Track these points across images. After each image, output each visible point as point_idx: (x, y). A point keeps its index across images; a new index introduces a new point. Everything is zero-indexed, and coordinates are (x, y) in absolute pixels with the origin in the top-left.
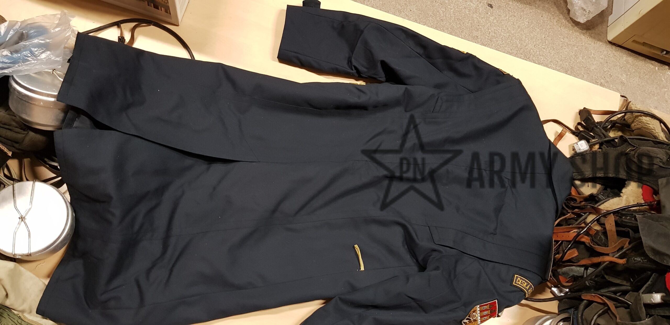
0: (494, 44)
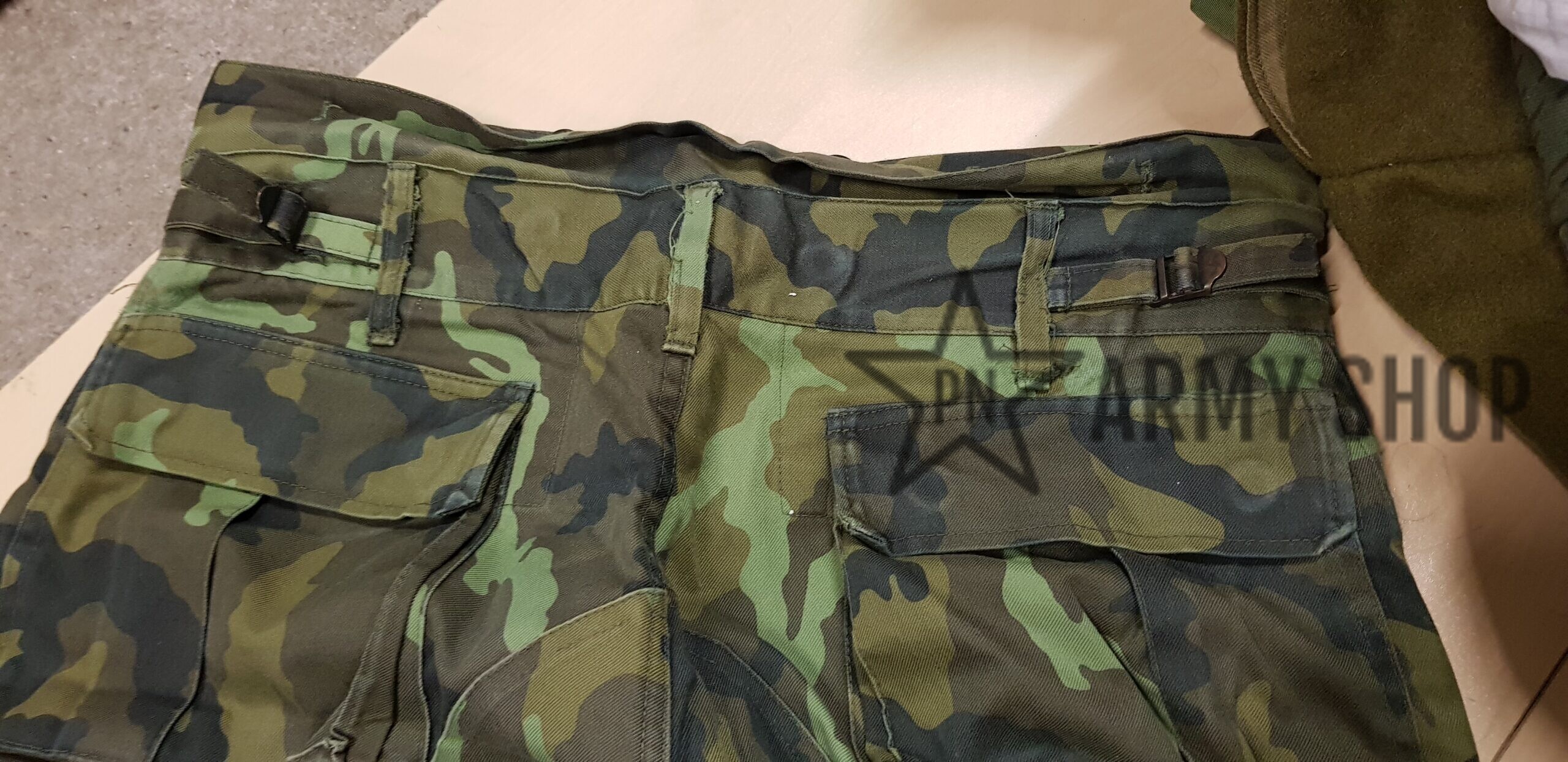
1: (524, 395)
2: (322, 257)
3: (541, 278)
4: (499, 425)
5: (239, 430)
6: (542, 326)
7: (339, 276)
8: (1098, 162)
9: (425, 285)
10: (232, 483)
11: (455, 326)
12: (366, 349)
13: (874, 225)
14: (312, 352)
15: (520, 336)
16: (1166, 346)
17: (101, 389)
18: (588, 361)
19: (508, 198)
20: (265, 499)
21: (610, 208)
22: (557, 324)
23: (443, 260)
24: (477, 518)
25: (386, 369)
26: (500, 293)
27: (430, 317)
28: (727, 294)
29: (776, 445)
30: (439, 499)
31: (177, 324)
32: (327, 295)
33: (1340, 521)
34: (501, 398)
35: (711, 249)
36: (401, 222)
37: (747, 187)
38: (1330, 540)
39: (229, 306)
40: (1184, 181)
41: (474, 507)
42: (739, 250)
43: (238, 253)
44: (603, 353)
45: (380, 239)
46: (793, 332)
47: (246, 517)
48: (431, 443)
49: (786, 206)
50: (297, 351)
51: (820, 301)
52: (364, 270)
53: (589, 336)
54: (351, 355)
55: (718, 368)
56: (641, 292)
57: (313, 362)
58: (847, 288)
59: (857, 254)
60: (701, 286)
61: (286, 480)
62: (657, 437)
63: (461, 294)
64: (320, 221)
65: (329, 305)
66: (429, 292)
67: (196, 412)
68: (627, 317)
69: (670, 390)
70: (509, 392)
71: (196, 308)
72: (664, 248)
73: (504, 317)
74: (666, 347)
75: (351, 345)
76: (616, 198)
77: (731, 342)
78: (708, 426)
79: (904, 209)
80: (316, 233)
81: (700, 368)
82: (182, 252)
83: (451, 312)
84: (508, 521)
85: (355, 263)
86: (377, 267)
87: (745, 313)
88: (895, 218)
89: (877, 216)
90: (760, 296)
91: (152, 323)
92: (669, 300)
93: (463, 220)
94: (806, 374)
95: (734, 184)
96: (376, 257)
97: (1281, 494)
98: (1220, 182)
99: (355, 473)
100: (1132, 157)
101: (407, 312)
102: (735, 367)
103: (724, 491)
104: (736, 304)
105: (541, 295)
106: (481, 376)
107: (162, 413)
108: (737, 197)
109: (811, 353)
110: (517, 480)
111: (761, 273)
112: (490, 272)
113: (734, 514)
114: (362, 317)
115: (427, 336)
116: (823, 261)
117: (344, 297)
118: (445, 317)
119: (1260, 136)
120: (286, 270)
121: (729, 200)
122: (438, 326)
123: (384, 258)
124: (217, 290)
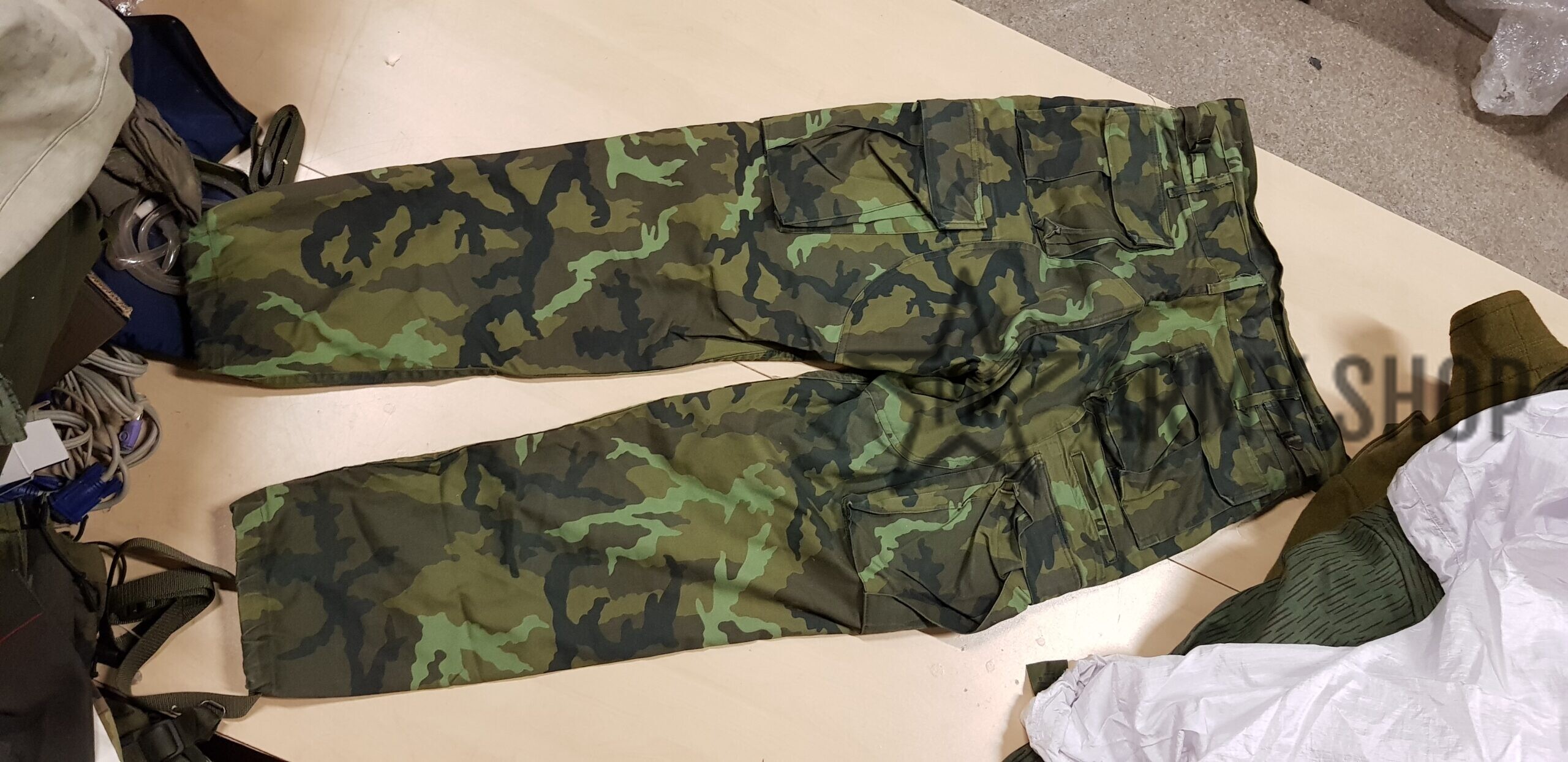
0: (1315, 160)
1: (1172, 246)
2: (1190, 163)
3: (1211, 237)
4: (1161, 242)
5: (1127, 161)
6: (1195, 244)
7: (1186, 171)
8: (1319, 404)
9: (1194, 200)
10: (1111, 166)
11: (1184, 215)
12: (1165, 189)
13: (1270, 340)
14: (1158, 172)
15: (1189, 237)
16: (1266, 440)
17: (1124, 113)
18: (1191, 262)
19: (1232, 216)
20: (1110, 178)
21: (1243, 251)
22: (1198, 248)
23: (1204, 203)
24: (1131, 246)
25: (1162, 199)
26: (1200, 225)
27: (1184, 205)
28: (1230, 299)
29: (1187, 330)
30: (1134, 233)
31: (1152, 126)
32: (1178, 169)
33: (1233, 500)
34: (1168, 239)
35: (1243, 289)
36: (1212, 184)
37: (1268, 294)
38: (1227, 498)
39: (1162, 139)
40: (1323, 436)
41: (1134, 243)
42: (1246, 298)
43: (1182, 136)
44: (1196, 266)
45: (1203, 179)
46: (1225, 324)
47: (1104, 175)
48: (1146, 222)
49: (1265, 309)
50: (1157, 168)
51: (1238, 330)
52: (1190, 178)
53: (1199, 260)
54: (1162, 185)
55: (1207, 303)
56: (1221, 271)
57: (1156, 175)
58: (1245, 337)
59: (1257, 338)
60: (1231, 289)
61: (1118, 182)
62: (1183, 292)
63: (1195, 213)
64: (1201, 158)
65: (1175, 172)
66: (1191, 202)
67: (1128, 145)
68: (1212, 269)
69: (1197, 290)
70: (1171, 241)
71: (1159, 129)
72: (1237, 274)
73: (1194, 231)
74: (1208, 285)
75: (1165, 184)
76: (1246, 252)
77: (1216, 305)
78: (1186, 307)
79: (1279, 348)
80: (1197, 158)
81: (1205, 298)
82: (1176, 118)
83: (1188, 212)
84: (1134, 255)
85: (1192, 174)
86: (1193, 182)
87: (1225, 305)
88: (1275, 346)
89: (1273, 340)
90: (1234, 310)
91: (1149, 118)
92: (1223, 281)
93: (1220, 204)
94: (1213, 332)
95: (1267, 290)
96: (1198, 180)
97: (1235, 482)
98: (1327, 448)
99: (1127, 202)
100: (1325, 414)
101: (1182, 198)
102: (1207, 309)
103: (1168, 319)
104: (1228, 303)
105: (1206, 239)
106: (1171, 229)
107: (1123, 134)
108: (1264, 291)
109: (1220, 332)
110: (1146, 253)
111: (1241, 308)
112: (1206, 219)
113: (1162, 323)
114: (1175, 184)
115: (1177, 208)
116: (1252, 327)
117: (1179, 175)
118: (1185, 211)
119: (1348, 457)
120: (1181, 153)
121: (1262, 289)
122: (1182, 210)
123: (1198, 183)
124: (1167, 134)
